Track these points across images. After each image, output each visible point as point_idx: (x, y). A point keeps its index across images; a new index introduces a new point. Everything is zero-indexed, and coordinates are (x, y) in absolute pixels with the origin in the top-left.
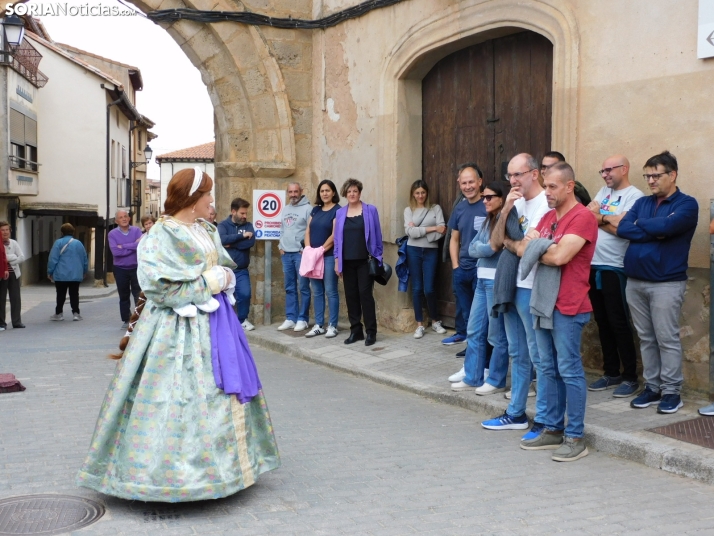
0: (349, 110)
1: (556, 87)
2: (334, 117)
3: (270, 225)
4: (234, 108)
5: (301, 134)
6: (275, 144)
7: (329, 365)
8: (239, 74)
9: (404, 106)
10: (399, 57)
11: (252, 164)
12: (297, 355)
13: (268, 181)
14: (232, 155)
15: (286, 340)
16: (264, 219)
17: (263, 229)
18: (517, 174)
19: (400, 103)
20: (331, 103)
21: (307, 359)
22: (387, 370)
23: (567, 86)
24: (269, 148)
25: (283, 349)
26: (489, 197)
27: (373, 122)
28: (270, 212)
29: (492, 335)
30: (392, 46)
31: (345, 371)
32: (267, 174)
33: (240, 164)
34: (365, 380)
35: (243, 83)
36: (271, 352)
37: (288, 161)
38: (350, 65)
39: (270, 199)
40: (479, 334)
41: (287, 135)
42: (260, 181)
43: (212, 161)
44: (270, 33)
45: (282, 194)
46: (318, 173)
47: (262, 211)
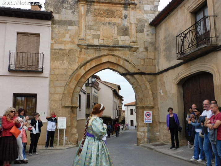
0: (165, 92)
1: (215, 85)
2: (162, 94)
3: (148, 119)
4: (139, 93)
5: (155, 98)
6: (149, 101)
7: (163, 153)
8: (140, 86)
9: (178, 90)
10: (176, 80)
11: (144, 105)
12: (155, 151)
13: (147, 109)
14: (139, 104)
15: (153, 147)
16: (147, 118)
17: (147, 120)
18: (206, 104)
19: (177, 90)
20: (161, 91)
21: (158, 152)
22: (177, 155)
24: (148, 102)
25: (152, 149)
26: (196, 111)
27: (171, 95)
28: (148, 116)
29: (200, 146)
30: (174, 77)
31: (167, 155)
33: (141, 106)
34: (172, 157)
35: (141, 88)
36: (149, 150)
37: (152, 105)
38: (165, 82)
39: (148, 113)
40: (197, 146)
41: (151, 98)
42: (146, 109)
43: (135, 105)
44: (147, 76)
45: (151, 112)
46: (159, 107)
47: (146, 116)
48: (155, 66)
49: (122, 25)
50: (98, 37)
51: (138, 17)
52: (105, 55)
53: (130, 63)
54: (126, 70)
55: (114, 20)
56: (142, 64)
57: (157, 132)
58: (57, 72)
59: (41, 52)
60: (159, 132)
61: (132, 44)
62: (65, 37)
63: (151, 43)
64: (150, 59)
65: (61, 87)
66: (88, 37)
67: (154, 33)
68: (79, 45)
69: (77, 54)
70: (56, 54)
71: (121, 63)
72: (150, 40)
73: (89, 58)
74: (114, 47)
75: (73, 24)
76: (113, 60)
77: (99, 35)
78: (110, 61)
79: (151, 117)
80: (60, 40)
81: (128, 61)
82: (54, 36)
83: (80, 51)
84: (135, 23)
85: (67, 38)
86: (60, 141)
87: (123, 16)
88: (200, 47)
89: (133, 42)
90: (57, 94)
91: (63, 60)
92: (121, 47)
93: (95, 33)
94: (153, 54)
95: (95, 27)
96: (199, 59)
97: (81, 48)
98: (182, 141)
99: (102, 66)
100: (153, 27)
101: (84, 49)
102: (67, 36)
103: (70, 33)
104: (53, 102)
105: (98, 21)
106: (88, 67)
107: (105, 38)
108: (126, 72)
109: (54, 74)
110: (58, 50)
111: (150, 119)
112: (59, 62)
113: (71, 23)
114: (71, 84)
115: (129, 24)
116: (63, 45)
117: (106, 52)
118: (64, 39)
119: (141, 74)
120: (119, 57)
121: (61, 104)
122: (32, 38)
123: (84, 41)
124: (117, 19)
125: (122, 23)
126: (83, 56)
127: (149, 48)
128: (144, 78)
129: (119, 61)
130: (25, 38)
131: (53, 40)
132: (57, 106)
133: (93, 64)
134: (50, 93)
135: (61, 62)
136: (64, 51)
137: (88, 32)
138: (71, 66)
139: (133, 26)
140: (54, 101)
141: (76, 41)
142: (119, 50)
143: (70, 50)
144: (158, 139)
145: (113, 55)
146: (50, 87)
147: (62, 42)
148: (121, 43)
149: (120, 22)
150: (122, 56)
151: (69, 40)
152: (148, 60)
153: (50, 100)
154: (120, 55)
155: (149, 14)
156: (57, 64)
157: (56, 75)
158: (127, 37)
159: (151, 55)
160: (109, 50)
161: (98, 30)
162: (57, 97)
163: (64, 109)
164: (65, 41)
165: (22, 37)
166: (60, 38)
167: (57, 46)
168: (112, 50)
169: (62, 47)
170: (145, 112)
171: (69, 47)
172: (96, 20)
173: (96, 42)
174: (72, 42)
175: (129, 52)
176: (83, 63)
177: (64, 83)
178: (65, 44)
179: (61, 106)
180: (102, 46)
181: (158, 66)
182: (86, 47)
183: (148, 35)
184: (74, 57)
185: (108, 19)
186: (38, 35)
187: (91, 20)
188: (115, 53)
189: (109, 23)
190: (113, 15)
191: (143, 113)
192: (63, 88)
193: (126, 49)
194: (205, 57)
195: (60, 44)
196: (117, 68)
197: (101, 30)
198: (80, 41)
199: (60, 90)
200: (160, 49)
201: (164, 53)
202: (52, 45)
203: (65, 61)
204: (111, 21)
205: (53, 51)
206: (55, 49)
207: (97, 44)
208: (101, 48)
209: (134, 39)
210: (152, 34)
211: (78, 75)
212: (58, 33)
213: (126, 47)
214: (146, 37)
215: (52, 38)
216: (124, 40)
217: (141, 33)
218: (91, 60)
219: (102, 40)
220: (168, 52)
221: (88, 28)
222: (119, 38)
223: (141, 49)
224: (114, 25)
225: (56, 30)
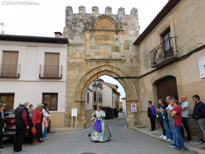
0: (145, 90)
1: (177, 85)
2: (143, 91)
3: (134, 109)
4: (127, 91)
5: (138, 94)
6: (134, 96)
7: (143, 134)
8: (128, 86)
9: (154, 89)
10: (152, 81)
11: (131, 100)
12: (139, 132)
13: (133, 102)
14: (127, 98)
15: (137, 129)
16: (133, 108)
17: (133, 110)
19: (153, 89)
20: (143, 89)
21: (140, 132)
22: (153, 135)
23: (179, 84)
24: (133, 97)
25: (136, 131)
27: (149, 92)
28: (134, 107)
30: (151, 80)
31: (146, 135)
32: (133, 101)
33: (129, 100)
34: (149, 137)
35: (128, 87)
36: (134, 131)
37: (136, 99)
38: (145, 83)
39: (134, 105)
41: (136, 95)
42: (132, 102)
43: (125, 99)
44: (132, 79)
45: (136, 104)
46: (142, 101)
47: (133, 107)
48: (138, 72)
49: (114, 45)
50: (98, 54)
51: (125, 39)
52: (103, 66)
53: (120, 70)
54: (118, 75)
55: (109, 42)
56: (129, 71)
57: (140, 118)
58: (71, 78)
59: (60, 65)
60: (142, 118)
61: (121, 58)
62: (76, 54)
63: (135, 56)
64: (134, 67)
65: (74, 88)
66: (92, 54)
67: (137, 49)
68: (85, 60)
69: (85, 65)
70: (71, 66)
71: (114, 71)
72: (134, 54)
73: (92, 68)
74: (109, 60)
75: (82, 45)
76: (109, 69)
77: (99, 52)
78: (106, 69)
79: (136, 108)
80: (73, 56)
81: (119, 69)
82: (69, 54)
83: (87, 64)
84: (123, 43)
85: (78, 55)
86: (73, 125)
87: (115, 39)
88: (166, 59)
89: (122, 56)
90: (71, 92)
91: (75, 70)
92: (114, 60)
93: (96, 51)
94: (136, 64)
95: (96, 47)
96: (166, 67)
97: (87, 62)
98: (157, 124)
99: (102, 73)
100: (136, 46)
101: (89, 62)
102: (78, 54)
103: (79, 51)
104: (68, 98)
105: (98, 43)
106: (92, 74)
107: (103, 54)
108: (118, 77)
109: (69, 79)
110: (71, 63)
111: (135, 109)
112: (72, 71)
113: (80, 45)
114: (81, 86)
115: (119, 44)
116: (75, 59)
117: (104, 64)
118: (75, 56)
119: (128, 78)
120: (113, 67)
121: (74, 99)
122: (55, 56)
123: (89, 57)
124: (111, 41)
125: (114, 43)
126: (88, 67)
127: (133, 60)
128: (131, 81)
129: (113, 69)
130: (50, 55)
131: (69, 57)
132: (71, 100)
133: (96, 72)
134: (67, 92)
135: (74, 71)
136: (76, 64)
137: (92, 51)
138: (80, 74)
139: (122, 45)
140: (69, 97)
141: (84, 57)
142: (112, 62)
143: (79, 63)
144: (142, 123)
145: (109, 66)
146: (67, 88)
147: (74, 58)
148: (114, 57)
149: (113, 43)
150: (114, 66)
151: (79, 56)
152: (133, 68)
153: (67, 97)
154: (113, 66)
155: (133, 37)
156: (71, 72)
157: (71, 80)
158: (118, 53)
159: (135, 65)
160: (106, 62)
161: (99, 49)
162: (71, 95)
163: (76, 103)
164: (76, 57)
165: (48, 55)
166: (73, 55)
167: (71, 61)
168: (108, 62)
169: (74, 61)
170: (132, 104)
171: (79, 61)
172: (97, 43)
173: (97, 57)
174: (81, 58)
175: (119, 63)
176: (88, 71)
177: (76, 85)
178: (76, 59)
179: (74, 101)
180: (101, 60)
181: (140, 72)
182: (90, 61)
183: (132, 51)
184: (82, 67)
185: (105, 42)
186: (59, 54)
187: (93, 42)
188: (110, 64)
189: (106, 44)
190: (108, 38)
191: (131, 105)
192: (75, 89)
193: (118, 61)
194: (170, 65)
195: (73, 59)
196: (112, 74)
197: (100, 49)
198: (86, 57)
199: (73, 90)
200: (141, 60)
201: (143, 63)
202: (68, 60)
203: (76, 71)
204: (107, 42)
205: (69, 64)
206: (70, 63)
207: (98, 58)
208: (101, 61)
209: (123, 54)
210: (136, 50)
211: (85, 80)
212: (71, 52)
213: (117, 60)
214: (131, 52)
215: (68, 56)
216: (116, 55)
217: (128, 50)
218: (94, 69)
219: (101, 56)
220: (146, 63)
221: (92, 48)
222: (112, 54)
223: (128, 61)
224: (109, 45)
225: (70, 50)
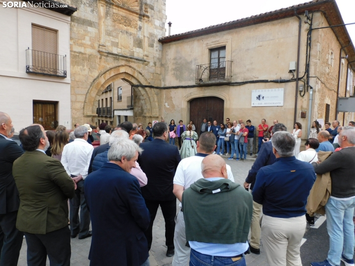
0: (172, 106)
2: (168, 107)
6: (156, 111)
10: (187, 98)
11: (151, 115)
14: (147, 114)
19: (187, 106)
20: (166, 104)
24: (154, 112)
27: (180, 109)
30: (185, 95)
32: (154, 117)
33: (149, 115)
37: (158, 115)
44: (155, 89)
48: (160, 80)
49: (137, 36)
50: (116, 45)
52: (123, 66)
53: (143, 76)
54: (139, 82)
56: (152, 78)
58: (77, 78)
59: (60, 53)
61: (145, 58)
62: (84, 39)
63: (158, 59)
64: (157, 74)
65: (82, 95)
66: (108, 44)
67: (161, 49)
68: (99, 52)
69: (98, 60)
70: (77, 58)
71: (136, 75)
72: (157, 56)
73: (108, 67)
74: (131, 58)
75: (93, 25)
76: (129, 71)
77: (118, 43)
78: (127, 72)
80: (80, 41)
81: (141, 74)
82: (73, 36)
83: (100, 58)
85: (87, 41)
87: (138, 27)
89: (146, 56)
90: (79, 102)
91: (84, 66)
92: (137, 59)
93: (114, 40)
94: (159, 69)
95: (114, 34)
96: (213, 87)
97: (101, 55)
99: (119, 76)
100: (161, 44)
101: (104, 56)
102: (87, 38)
103: (89, 35)
104: (74, 110)
105: (116, 27)
106: (108, 76)
107: (122, 48)
108: (138, 84)
109: (75, 80)
110: (77, 53)
112: (79, 67)
113: (90, 24)
114: (92, 92)
115: (142, 37)
116: (83, 48)
117: (123, 63)
118: (83, 42)
119: (151, 87)
120: (135, 69)
121: (82, 113)
122: (48, 34)
123: (104, 47)
124: (133, 29)
125: (137, 34)
126: (103, 64)
127: (157, 64)
128: (153, 91)
129: (134, 72)
130: (40, 31)
131: (72, 41)
132: (79, 114)
133: (113, 74)
134: (72, 101)
135: (81, 67)
136: (84, 55)
137: (108, 38)
138: (91, 73)
139: (146, 39)
140: (76, 109)
141: (96, 45)
142: (134, 62)
143: (90, 56)
145: (130, 67)
146: (71, 94)
147: (82, 45)
148: (136, 56)
149: (135, 33)
150: (136, 68)
151: (89, 43)
152: (156, 75)
153: (72, 108)
154: (135, 67)
155: (158, 30)
156: (77, 69)
157: (77, 81)
158: (140, 50)
159: (158, 70)
160: (127, 61)
161: (117, 37)
162: (79, 105)
163: (86, 118)
164: (85, 44)
165: (36, 30)
166: (79, 40)
167: (77, 49)
168: (129, 61)
169: (82, 50)
170: (153, 121)
171: (89, 51)
172: (114, 26)
173: (115, 51)
174: (93, 47)
175: (142, 65)
176: (103, 71)
177: (85, 91)
178: (85, 48)
179: (82, 115)
181: (164, 81)
182: (106, 54)
183: (157, 50)
184: (94, 63)
185: (125, 28)
186: (56, 31)
187: (110, 24)
188: (132, 64)
189: (127, 32)
190: (130, 24)
192: (84, 96)
193: (141, 62)
194: (219, 87)
195: (80, 46)
196: (131, 79)
197: (119, 37)
198: (101, 47)
199: (81, 98)
200: (168, 67)
201: (173, 72)
202: (71, 46)
203: (85, 67)
204: (128, 30)
205: (73, 53)
206: (75, 52)
207: (116, 53)
208: (120, 57)
209: (146, 53)
210: (160, 51)
211: (98, 84)
212: (77, 33)
213: (141, 60)
214: (155, 52)
215: (71, 38)
216: (138, 53)
217: (152, 48)
218: (111, 69)
219: (120, 49)
220: (178, 73)
221: (109, 34)
222: (134, 50)
223: (151, 64)
224: (131, 35)
225: (75, 29)
